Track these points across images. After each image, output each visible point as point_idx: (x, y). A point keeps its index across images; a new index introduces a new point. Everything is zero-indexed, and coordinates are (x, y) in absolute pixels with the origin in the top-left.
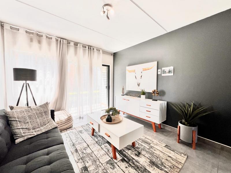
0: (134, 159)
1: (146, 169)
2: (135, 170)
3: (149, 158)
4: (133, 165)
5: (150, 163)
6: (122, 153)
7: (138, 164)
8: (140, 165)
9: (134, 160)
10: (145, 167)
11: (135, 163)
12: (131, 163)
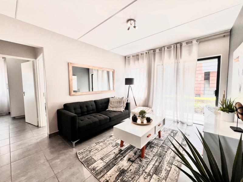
0: (124, 157)
1: (115, 165)
2: (113, 158)
3: (129, 169)
4: (117, 157)
5: (122, 170)
6: (128, 149)
7: (119, 160)
8: (118, 161)
9: (122, 157)
10: (117, 164)
11: (120, 158)
12: (119, 155)
